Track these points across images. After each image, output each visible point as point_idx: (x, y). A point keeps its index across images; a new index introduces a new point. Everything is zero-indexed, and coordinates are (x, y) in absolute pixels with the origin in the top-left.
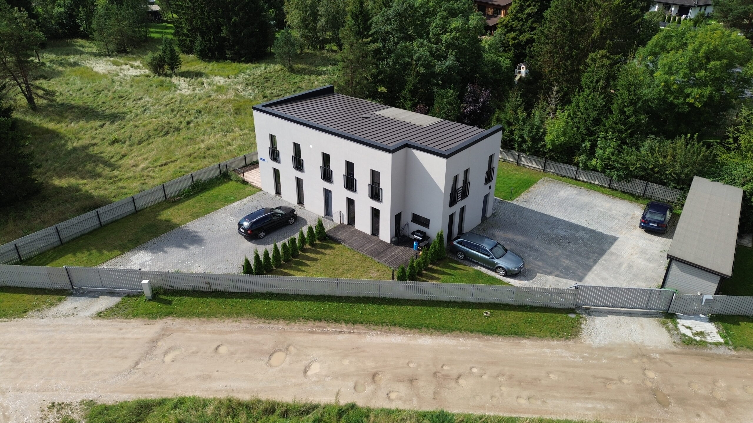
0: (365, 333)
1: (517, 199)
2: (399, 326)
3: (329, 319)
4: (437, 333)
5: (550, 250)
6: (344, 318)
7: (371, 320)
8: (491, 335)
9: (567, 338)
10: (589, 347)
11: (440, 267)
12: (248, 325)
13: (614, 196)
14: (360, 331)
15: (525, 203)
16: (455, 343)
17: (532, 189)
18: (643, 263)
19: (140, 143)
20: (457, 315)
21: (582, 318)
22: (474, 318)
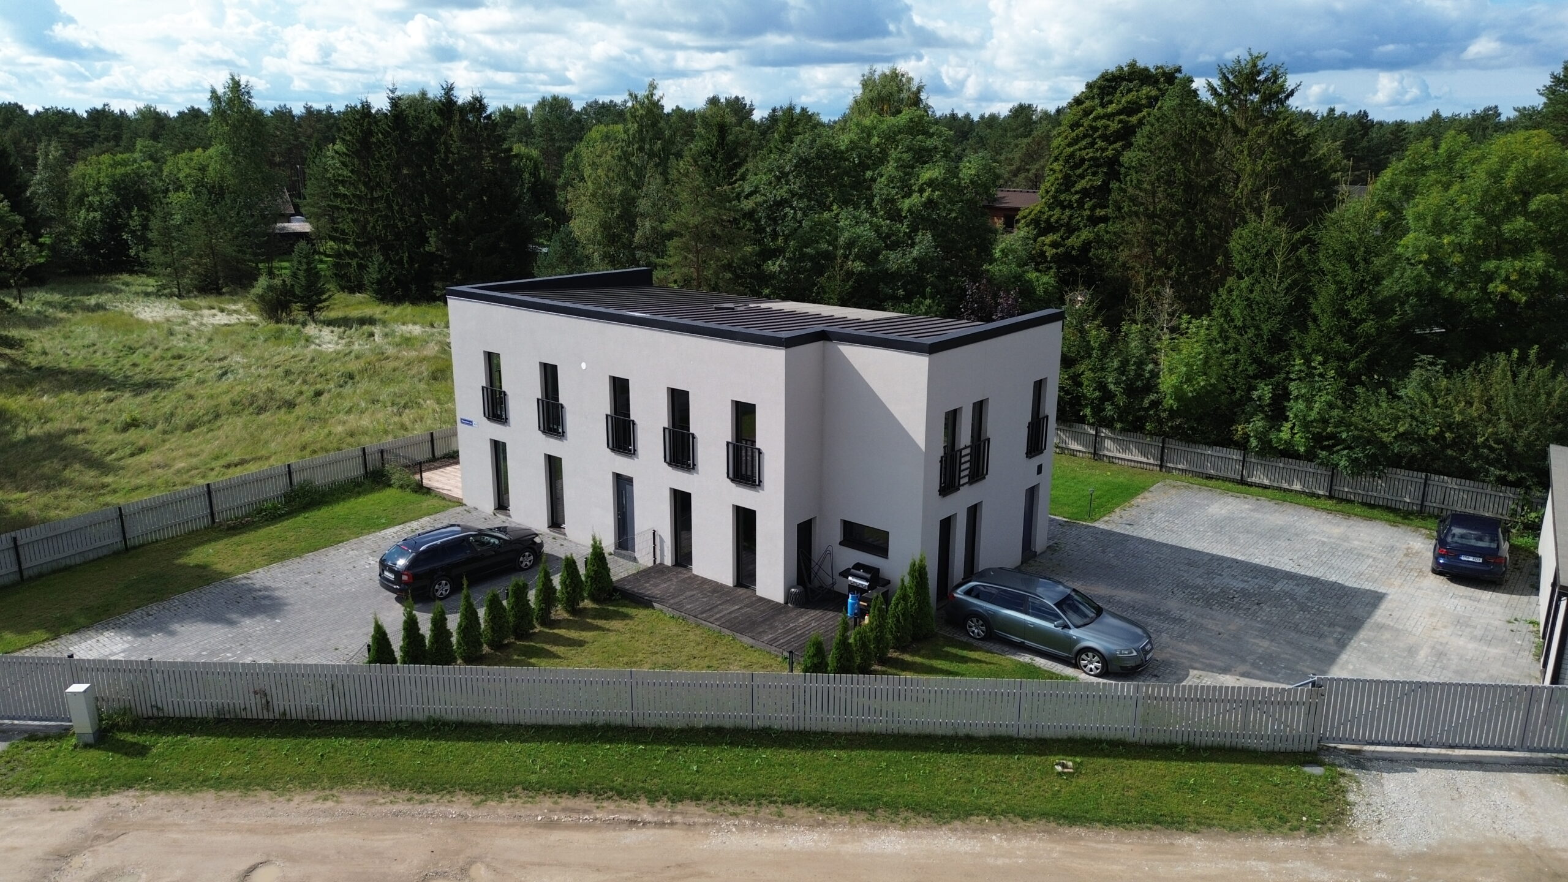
0: (706, 825)
1: (1106, 518)
2: (809, 805)
3: (599, 791)
4: (923, 820)
5: (1211, 618)
6: (647, 786)
7: (725, 790)
8: (1082, 825)
9: (1312, 831)
10: (1386, 855)
11: (922, 656)
12: (359, 808)
13: (1348, 515)
14: (691, 821)
15: (1128, 527)
16: (978, 848)
17: (1138, 500)
18: (1471, 646)
19: (190, 427)
20: (979, 772)
21: (1343, 775)
22: (1030, 779)
